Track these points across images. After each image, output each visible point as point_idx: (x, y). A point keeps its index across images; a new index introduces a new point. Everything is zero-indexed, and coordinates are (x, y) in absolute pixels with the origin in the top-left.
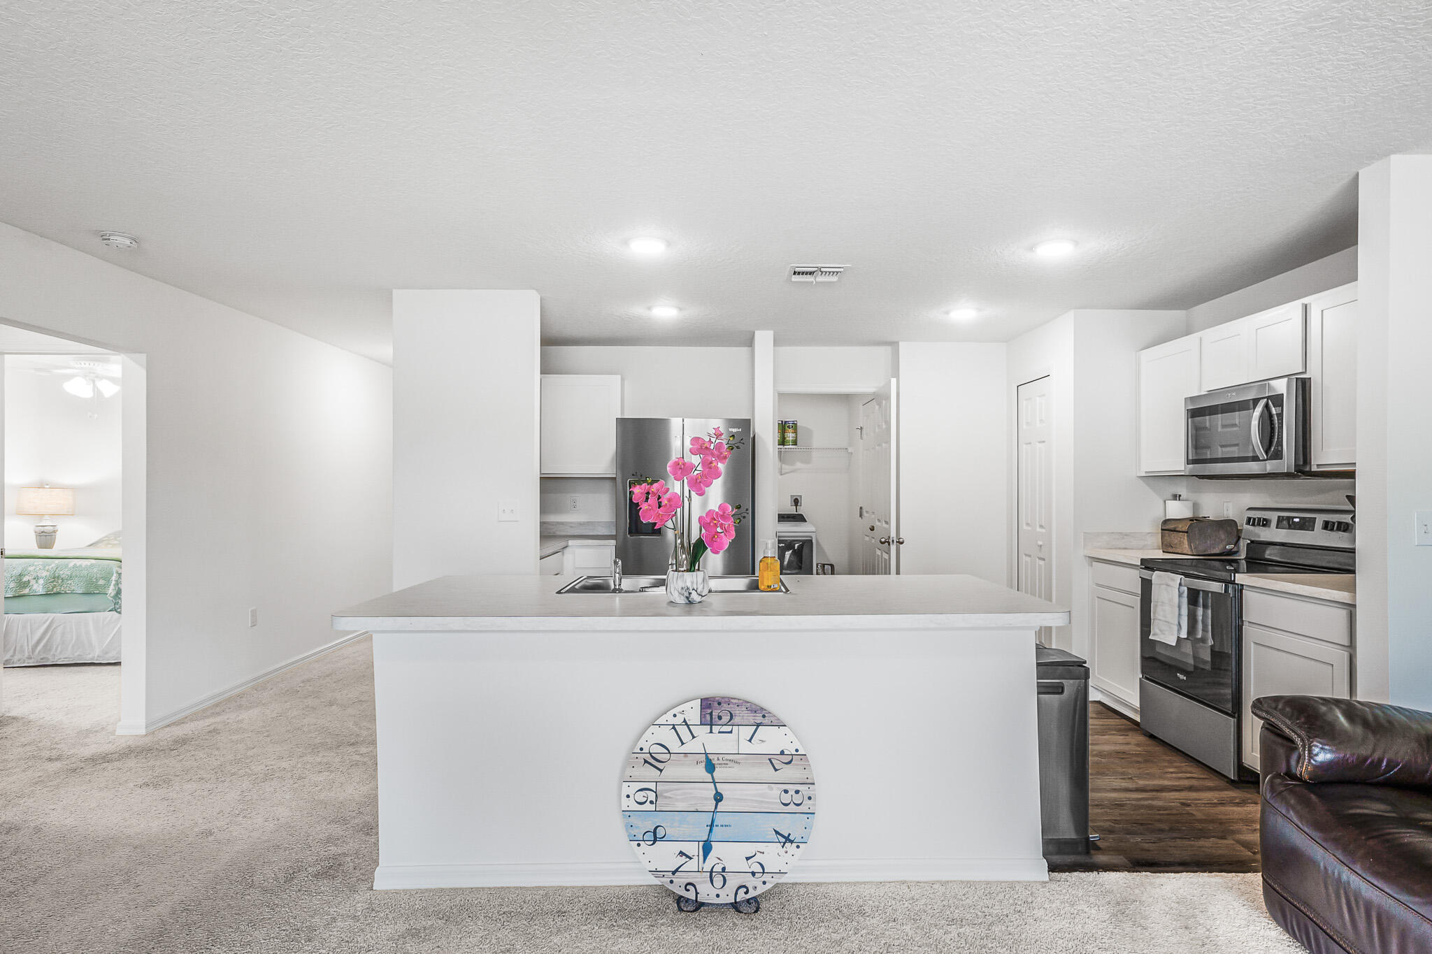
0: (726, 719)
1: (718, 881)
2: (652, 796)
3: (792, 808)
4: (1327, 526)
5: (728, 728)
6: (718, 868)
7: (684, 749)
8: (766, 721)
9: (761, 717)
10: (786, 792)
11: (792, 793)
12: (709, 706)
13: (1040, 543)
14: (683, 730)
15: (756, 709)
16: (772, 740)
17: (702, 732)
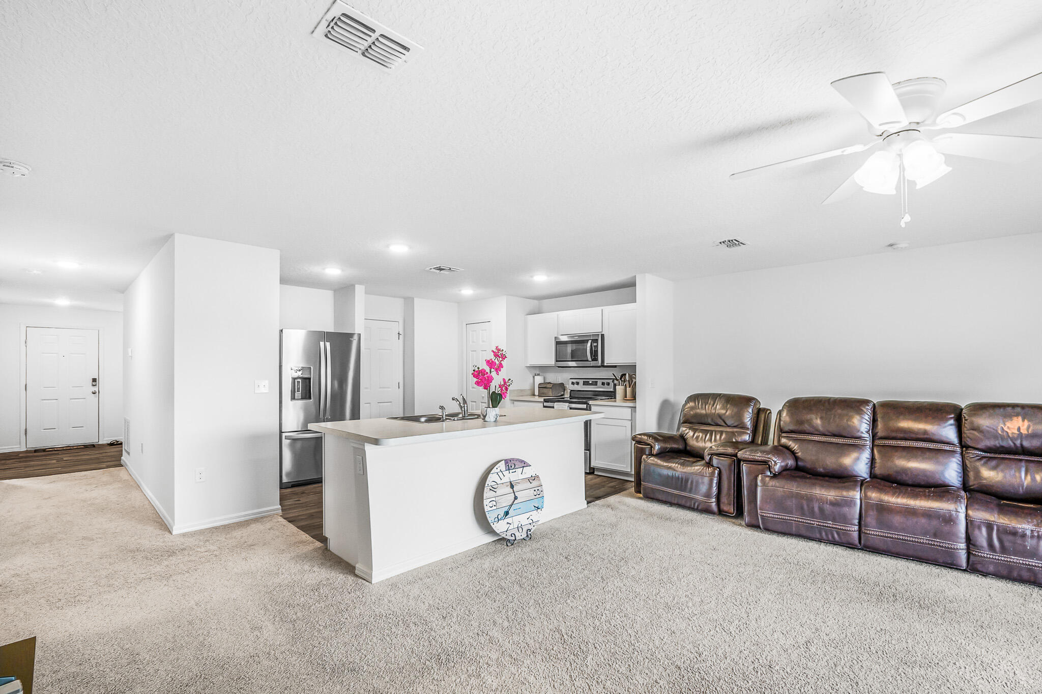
0: (513, 466)
1: (520, 529)
2: (495, 503)
3: (538, 496)
4: (603, 384)
5: (514, 470)
6: (520, 525)
7: (502, 482)
8: (525, 465)
9: (524, 464)
10: (535, 491)
11: (537, 490)
12: (507, 463)
13: (483, 396)
14: (500, 474)
15: (522, 461)
16: (528, 472)
17: (506, 473)
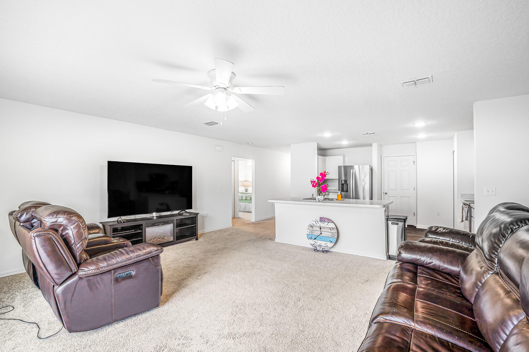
0: (323, 221)
1: (320, 247)
2: (311, 232)
3: (333, 237)
7: (316, 225)
8: (330, 222)
10: (332, 234)
12: (321, 218)
14: (317, 222)
15: (328, 220)
16: (331, 225)
17: (320, 223)
